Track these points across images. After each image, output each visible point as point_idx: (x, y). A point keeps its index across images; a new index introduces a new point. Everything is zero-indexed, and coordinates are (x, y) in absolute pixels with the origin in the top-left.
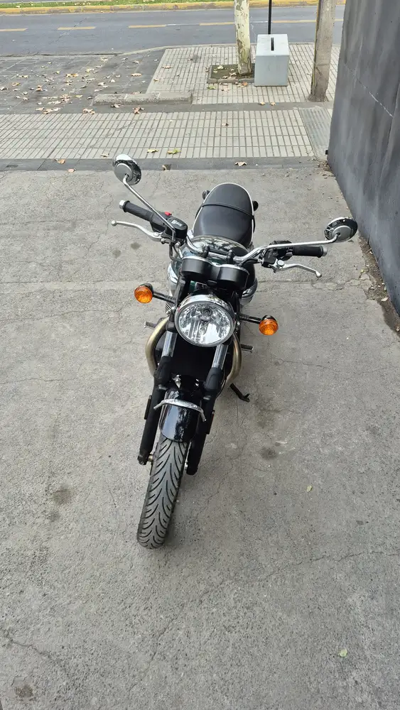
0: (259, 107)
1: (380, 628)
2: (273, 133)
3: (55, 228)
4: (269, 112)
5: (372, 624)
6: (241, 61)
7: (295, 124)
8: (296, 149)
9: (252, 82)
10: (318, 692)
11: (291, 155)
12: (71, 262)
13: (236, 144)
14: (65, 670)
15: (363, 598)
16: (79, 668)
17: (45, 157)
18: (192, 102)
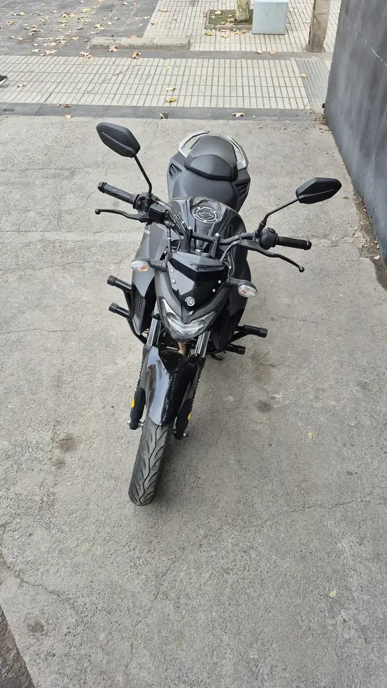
0: (257, 56)
1: (367, 572)
2: (270, 84)
3: (54, 176)
4: (266, 62)
5: (360, 568)
6: (239, 7)
7: (292, 74)
8: (293, 101)
9: (250, 29)
10: (310, 628)
11: (288, 107)
12: (69, 212)
13: (234, 94)
14: (74, 607)
15: (351, 543)
16: (87, 606)
17: (42, 101)
18: (189, 49)
